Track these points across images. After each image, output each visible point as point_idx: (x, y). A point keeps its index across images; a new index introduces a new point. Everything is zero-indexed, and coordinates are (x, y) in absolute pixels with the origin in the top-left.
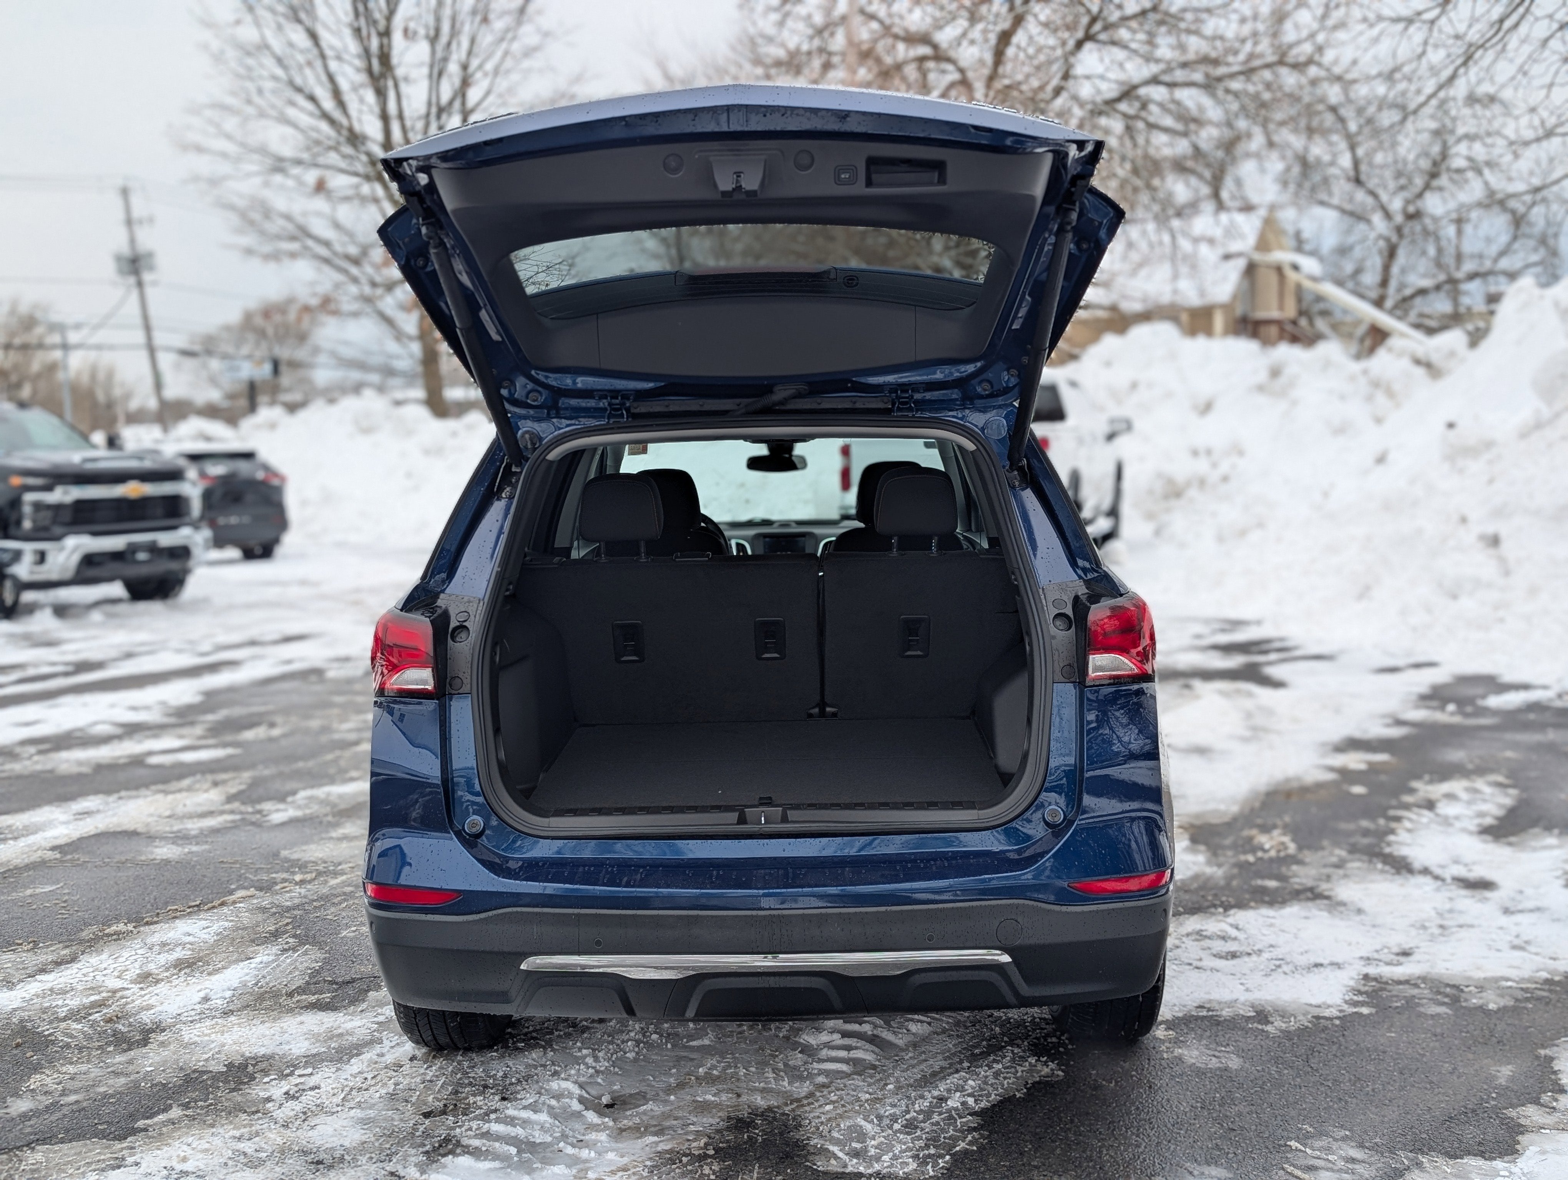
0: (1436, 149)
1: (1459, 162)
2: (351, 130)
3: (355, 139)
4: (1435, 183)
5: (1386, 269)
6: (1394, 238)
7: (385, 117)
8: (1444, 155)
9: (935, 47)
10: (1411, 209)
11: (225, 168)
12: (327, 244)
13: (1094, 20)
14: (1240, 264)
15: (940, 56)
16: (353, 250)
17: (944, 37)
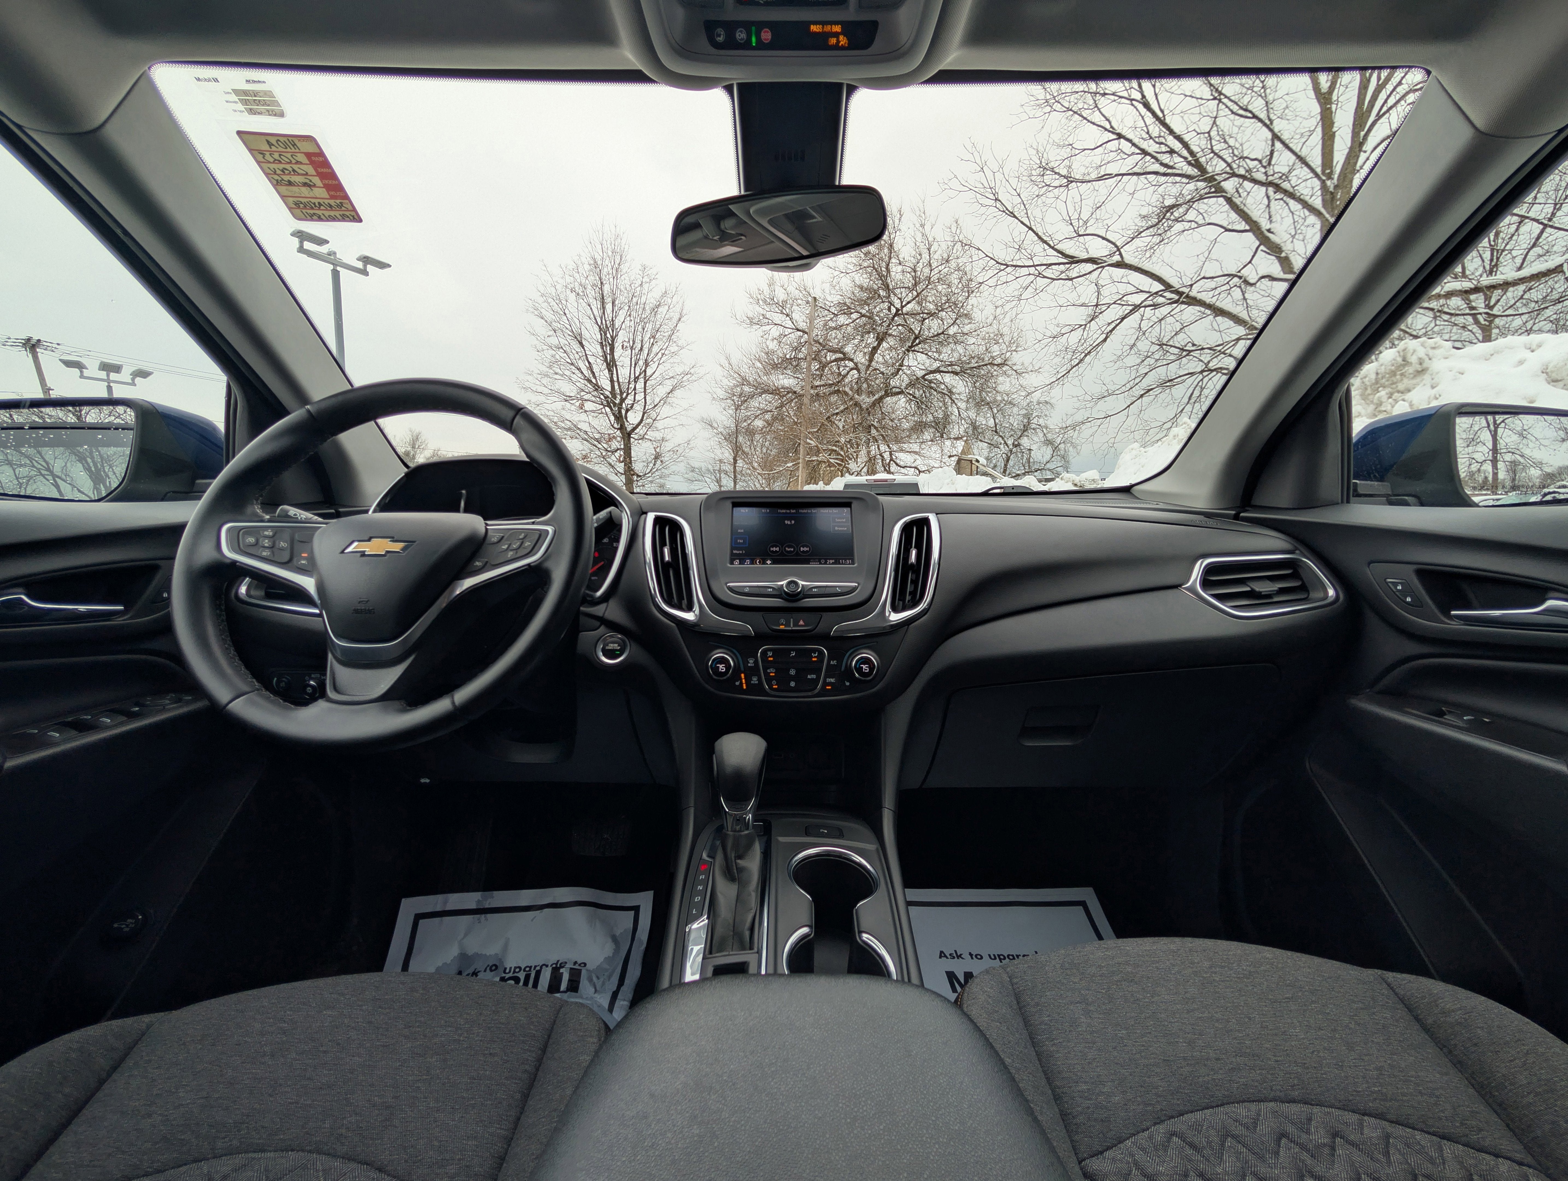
0: (1026, 421)
1: (1033, 426)
2: (597, 385)
3: (597, 387)
4: (1026, 433)
5: (1006, 465)
6: (1009, 454)
7: (612, 381)
8: (1029, 423)
9: (844, 354)
10: (1016, 443)
11: (542, 398)
12: (586, 432)
13: (916, 338)
14: (955, 459)
15: (846, 358)
16: (597, 436)
17: (848, 349)
